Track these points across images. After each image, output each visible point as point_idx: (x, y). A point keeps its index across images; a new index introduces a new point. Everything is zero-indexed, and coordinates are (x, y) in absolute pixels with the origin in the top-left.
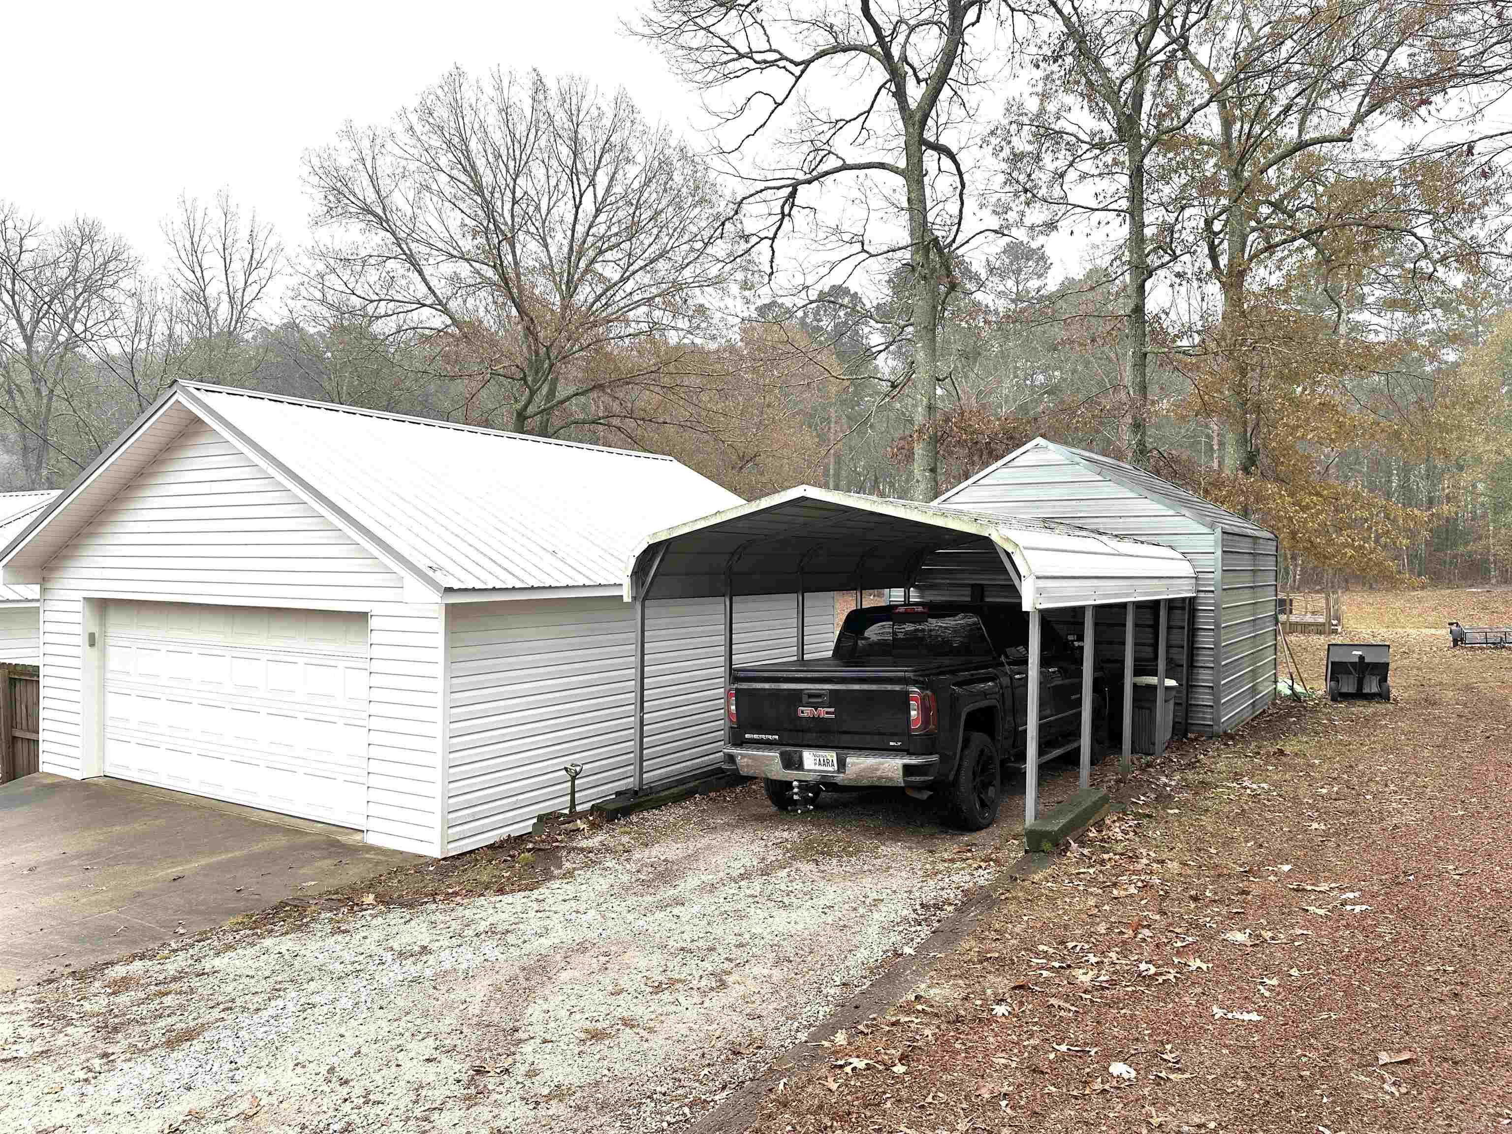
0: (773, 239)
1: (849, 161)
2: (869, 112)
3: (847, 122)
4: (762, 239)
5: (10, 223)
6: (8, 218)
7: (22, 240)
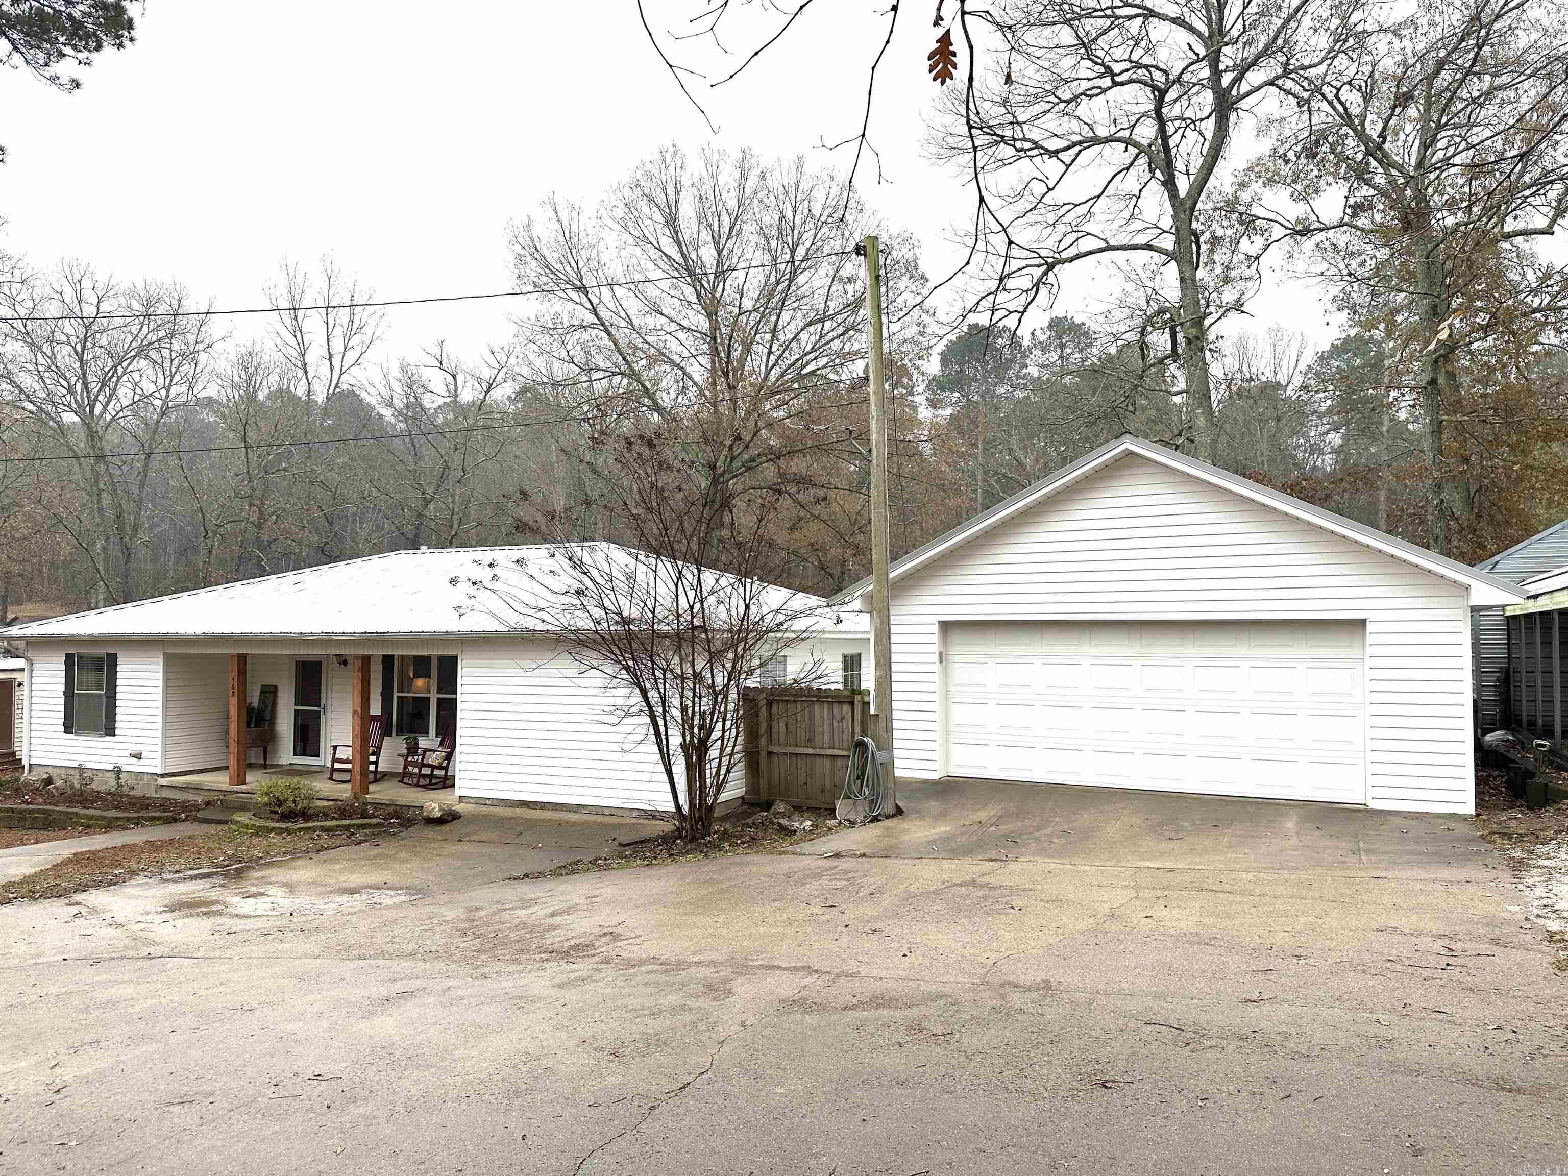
0: (1023, 313)
1: (1112, 243)
2: (1099, 197)
3: (1076, 206)
4: (1011, 313)
5: (87, 284)
6: (85, 278)
7: (99, 301)
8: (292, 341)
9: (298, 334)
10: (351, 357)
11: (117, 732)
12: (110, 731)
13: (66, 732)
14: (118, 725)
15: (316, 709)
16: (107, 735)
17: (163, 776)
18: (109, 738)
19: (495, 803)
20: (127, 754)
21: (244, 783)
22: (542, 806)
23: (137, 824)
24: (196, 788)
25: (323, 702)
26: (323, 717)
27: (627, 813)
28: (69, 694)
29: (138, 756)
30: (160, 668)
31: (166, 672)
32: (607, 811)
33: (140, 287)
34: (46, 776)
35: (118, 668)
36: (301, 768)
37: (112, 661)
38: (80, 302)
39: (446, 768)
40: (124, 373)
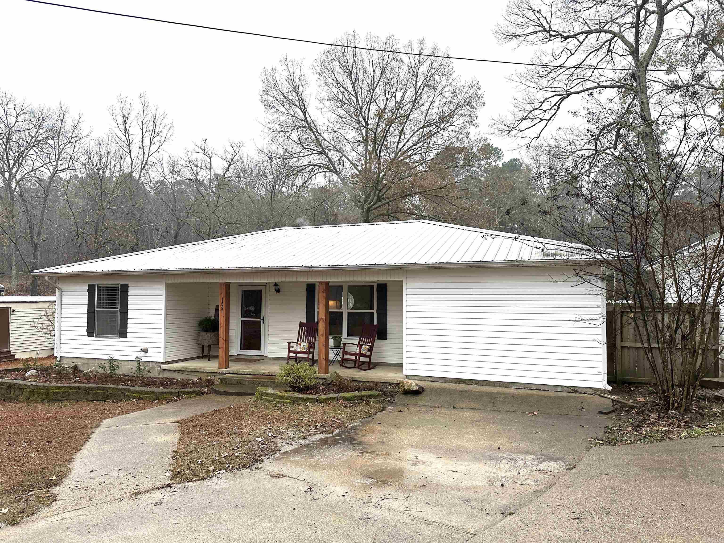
0: (549, 120)
5: (11, 106)
6: (10, 102)
7: (18, 115)
8: (124, 138)
9: (127, 135)
10: (154, 148)
11: (128, 335)
12: (123, 334)
13: (89, 335)
14: (129, 330)
15: (259, 320)
16: (120, 337)
17: (164, 363)
18: (121, 339)
19: (436, 380)
20: (139, 349)
21: (228, 368)
22: (477, 382)
23: (178, 397)
24: (192, 371)
25: (263, 315)
26: (263, 325)
27: (553, 388)
28: (90, 311)
29: (145, 351)
30: (163, 292)
31: (167, 296)
32: (533, 387)
33: (36, 111)
34: (73, 365)
35: (129, 293)
36: (246, 357)
37: (125, 289)
38: (6, 115)
39: (370, 356)
40: (26, 156)
